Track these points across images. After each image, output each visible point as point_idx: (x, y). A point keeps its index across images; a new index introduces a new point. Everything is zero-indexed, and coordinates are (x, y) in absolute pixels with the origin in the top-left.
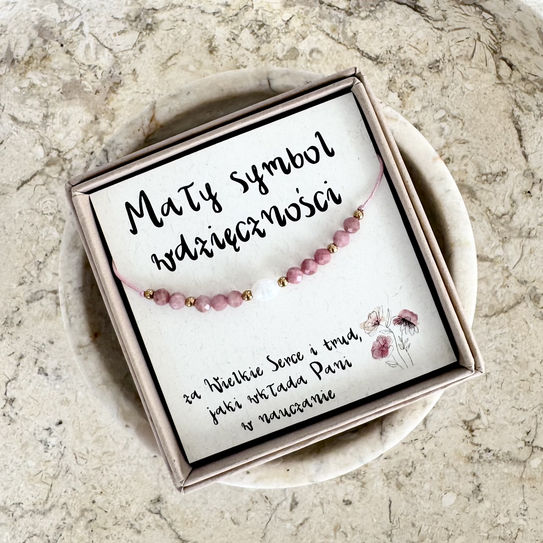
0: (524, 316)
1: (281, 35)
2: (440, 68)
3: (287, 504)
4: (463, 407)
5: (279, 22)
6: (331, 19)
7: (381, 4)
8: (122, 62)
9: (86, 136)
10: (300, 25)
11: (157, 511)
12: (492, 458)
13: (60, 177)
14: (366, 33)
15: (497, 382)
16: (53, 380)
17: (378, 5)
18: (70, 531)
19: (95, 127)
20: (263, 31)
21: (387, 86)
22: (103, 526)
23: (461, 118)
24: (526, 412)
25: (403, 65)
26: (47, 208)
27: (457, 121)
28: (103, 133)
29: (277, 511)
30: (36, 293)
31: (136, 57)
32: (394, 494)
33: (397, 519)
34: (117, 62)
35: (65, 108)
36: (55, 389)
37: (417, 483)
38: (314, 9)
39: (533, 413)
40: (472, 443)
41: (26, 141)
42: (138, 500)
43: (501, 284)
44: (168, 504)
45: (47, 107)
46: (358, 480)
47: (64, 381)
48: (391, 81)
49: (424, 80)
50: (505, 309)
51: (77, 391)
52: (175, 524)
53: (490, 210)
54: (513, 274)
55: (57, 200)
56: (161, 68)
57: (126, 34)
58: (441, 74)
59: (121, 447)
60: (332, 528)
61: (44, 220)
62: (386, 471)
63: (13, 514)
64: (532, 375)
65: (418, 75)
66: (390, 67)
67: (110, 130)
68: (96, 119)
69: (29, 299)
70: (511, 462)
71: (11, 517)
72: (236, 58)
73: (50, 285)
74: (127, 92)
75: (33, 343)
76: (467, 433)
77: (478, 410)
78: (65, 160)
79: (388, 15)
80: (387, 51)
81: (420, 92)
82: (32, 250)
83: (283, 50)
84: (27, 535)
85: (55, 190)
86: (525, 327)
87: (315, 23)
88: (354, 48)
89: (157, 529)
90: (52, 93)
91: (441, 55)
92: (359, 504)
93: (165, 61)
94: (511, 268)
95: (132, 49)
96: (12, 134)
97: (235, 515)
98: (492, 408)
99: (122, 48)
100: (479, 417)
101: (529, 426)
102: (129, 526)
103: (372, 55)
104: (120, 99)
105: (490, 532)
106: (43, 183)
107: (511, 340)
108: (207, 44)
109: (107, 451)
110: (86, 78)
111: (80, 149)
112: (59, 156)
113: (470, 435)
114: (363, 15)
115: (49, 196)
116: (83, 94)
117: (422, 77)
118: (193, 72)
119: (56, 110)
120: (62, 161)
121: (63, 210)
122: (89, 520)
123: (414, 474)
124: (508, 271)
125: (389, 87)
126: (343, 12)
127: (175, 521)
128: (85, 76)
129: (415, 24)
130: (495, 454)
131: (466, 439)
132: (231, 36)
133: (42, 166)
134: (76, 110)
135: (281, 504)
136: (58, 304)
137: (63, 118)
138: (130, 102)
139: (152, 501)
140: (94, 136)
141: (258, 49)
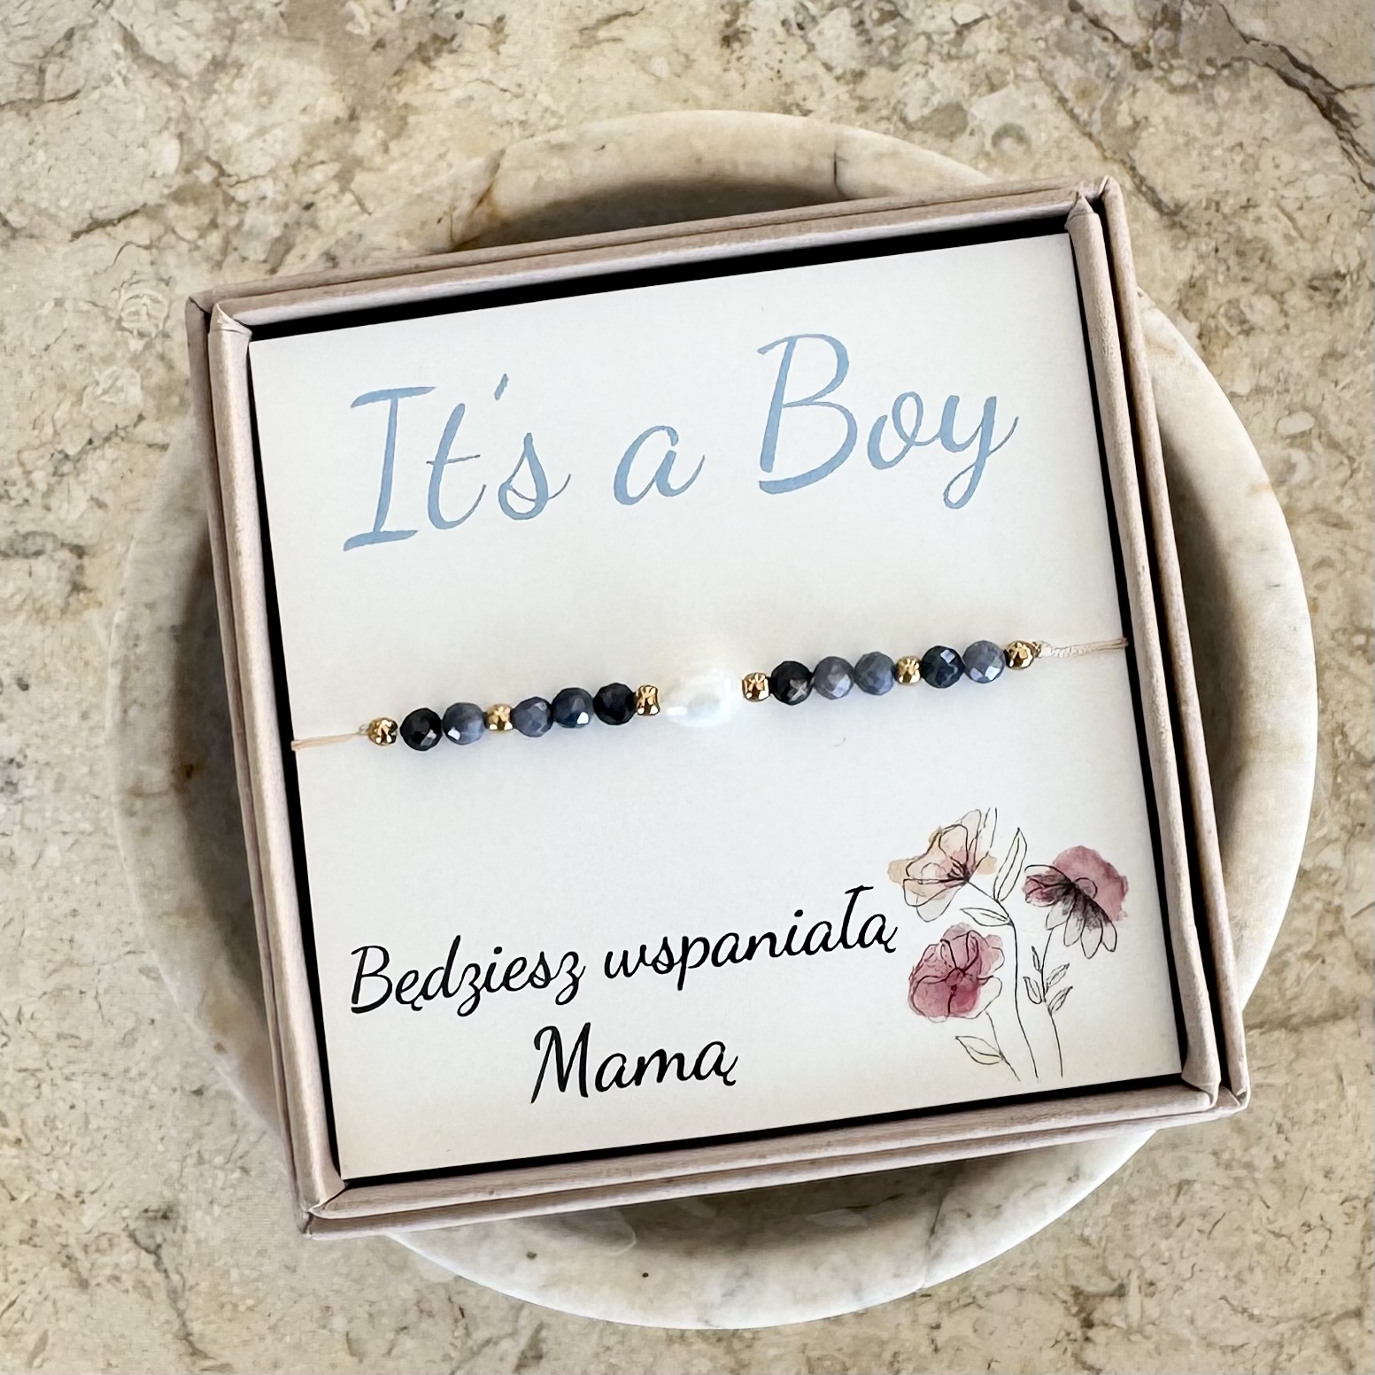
0: (1340, 1058)
1: (934, 58)
2: (1340, 297)
3: (512, 1349)
4: (1086, 1251)
5: (939, 21)
6: (1086, 61)
7: (1237, 65)
9: (308, 154)
10: (994, 49)
11: (153, 1247)
13: (200, 243)
14: (1171, 131)
15: (1204, 1216)
17: (1226, 66)
19: (341, 138)
20: (888, 30)
21: (1177, 297)
23: (1351, 452)
24: (1252, 1324)
25: (1240, 254)
26: (136, 313)
27: (1337, 457)
28: (358, 163)
29: (481, 1360)
30: (26, 536)
35: (277, 61)
38: (1049, 19)
39: (1271, 1335)
40: (1076, 1356)
41: (140, 113)
42: (109, 1196)
43: (1307, 948)
44: (188, 1236)
45: (231, 40)
46: (730, 1351)
47: (20, 801)
48: (1194, 288)
49: (1286, 315)
50: (1295, 1021)
51: (46, 841)
52: (187, 1295)
53: (1344, 735)
54: (1351, 933)
55: (171, 303)
56: (576, 39)
58: (1337, 315)
59: (114, 1035)
61: (117, 344)
62: (814, 1354)
64: (1307, 1227)
65: (1274, 297)
66: (1204, 248)
67: (378, 160)
68: (353, 117)
69: (3, 548)
72: (788, 79)
73: (73, 528)
74: (463, 73)
76: (1074, 1325)
77: (1124, 1274)
78: (230, 200)
79: (1247, 103)
80: (1209, 201)
81: (1262, 345)
82: (57, 415)
83: (927, 99)
85: (175, 273)
86: (1332, 1089)
87: (1039, 55)
88: (1123, 162)
89: (133, 1295)
90: (258, 6)
91: (1354, 262)
93: (591, 21)
94: (1347, 914)
96: (108, 80)
97: (361, 1330)
98: (1167, 1280)
100: (1120, 1292)
102: (63, 1259)
103: (1165, 198)
104: (437, 85)
106: (147, 242)
107: (1280, 1113)
108: (726, 17)
109: (73, 1032)
111: (281, 186)
112: (217, 183)
113: (1079, 1334)
114: (1178, 78)
115: (154, 283)
116: (339, 36)
117: (1282, 302)
118: (659, 80)
119: (252, 58)
120: (220, 198)
124: (1337, 920)
125: (1180, 302)
126: (1127, 52)
127: (191, 1288)
129: (1311, 151)
131: (1066, 1343)
132: (797, 14)
133: (162, 196)
134: (306, 76)
135: (496, 1343)
136: (77, 587)
137: (262, 84)
138: (458, 104)
139: (146, 1211)
140: (332, 160)
141: (859, 75)
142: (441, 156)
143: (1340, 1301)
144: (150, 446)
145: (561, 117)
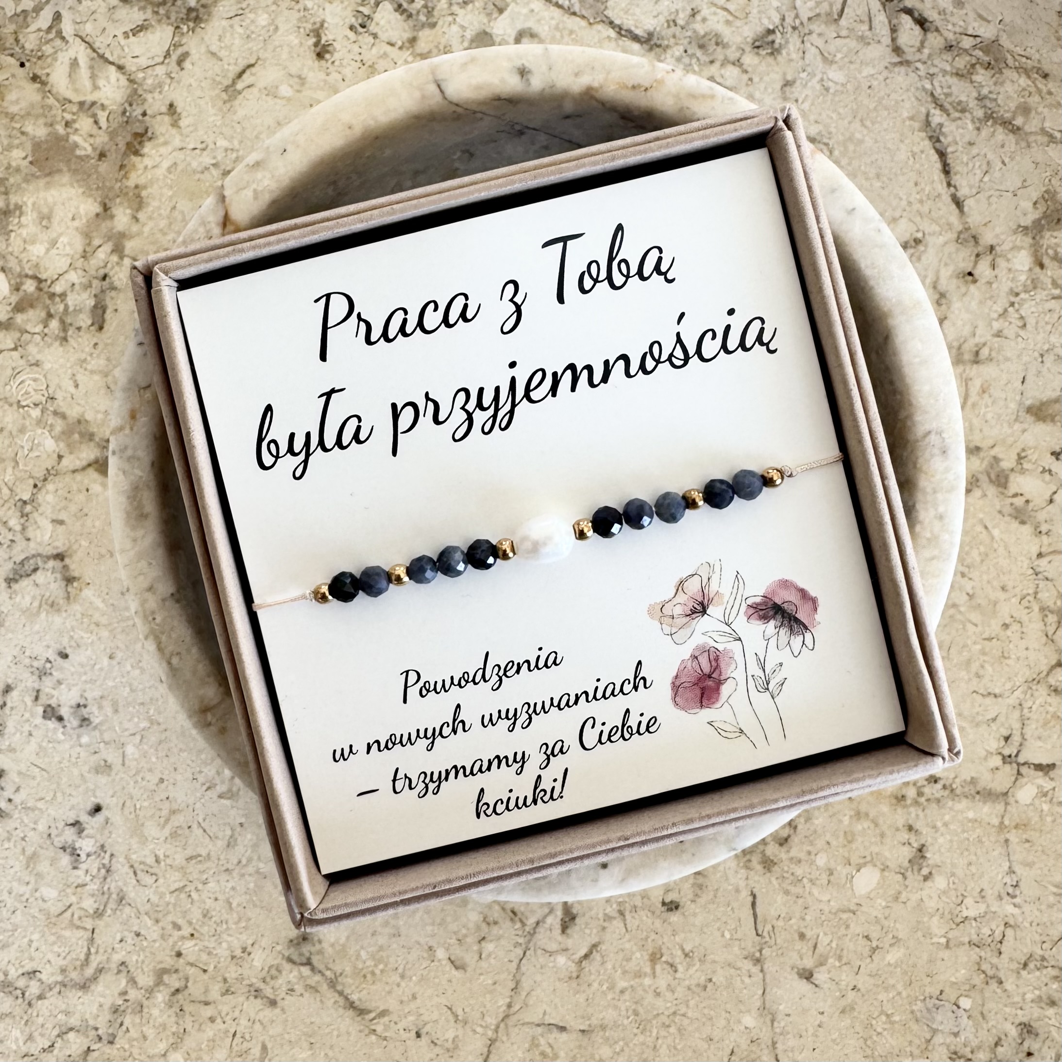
0: (981, 516)
2: (777, 45)
3: (554, 921)
8: (145, 90)
9: (89, 244)
11: (305, 961)
12: (942, 793)
16: (74, 729)
18: (138, 1015)
19: (105, 225)
22: (203, 999)
24: (1000, 699)
25: (702, 47)
26: (27, 393)
28: (122, 236)
29: (538, 936)
30: (22, 563)
31: (172, 78)
32: (760, 881)
33: (768, 927)
34: (136, 90)
35: (42, 194)
36: (80, 746)
37: (802, 855)
39: (1012, 700)
42: (264, 942)
44: (325, 945)
45: (6, 193)
47: (95, 728)
49: (747, 72)
51: (123, 745)
52: (340, 979)
55: (45, 376)
56: (224, 96)
57: (149, 31)
58: (779, 57)
59: (220, 844)
60: (647, 957)
61: (23, 418)
63: (23, 994)
64: (1006, 626)
65: (734, 64)
66: (677, 53)
67: (135, 228)
68: (106, 209)
69: (11, 576)
70: (978, 797)
71: (20, 1000)
72: (370, 63)
73: (49, 545)
74: (163, 150)
75: (27, 661)
78: (52, 296)
80: (668, 22)
82: (6, 480)
83: (463, 36)
84: (56, 1032)
85: (39, 357)
86: (984, 535)
88: (603, 22)
89: (307, 995)
90: (14, 164)
91: (776, 19)
92: (693, 906)
93: (230, 82)
95: (163, 63)
97: (457, 952)
99: (143, 62)
101: (1007, 725)
102: (253, 993)
103: (640, 32)
104: (150, 166)
105: (950, 935)
106: (13, 346)
108: (314, 40)
109: (195, 853)
110: (77, 130)
111: (80, 272)
112: (40, 289)
115: (28, 369)
116: (74, 160)
117: (741, 66)
118: (289, 99)
119: (25, 199)
120: (46, 296)
121: (59, 395)
122: (173, 990)
123: (795, 840)
127: (341, 974)
128: (77, 126)
130: (948, 784)
132: (357, 19)
133: (8, 312)
134: (65, 195)
135: (544, 922)
136: (69, 580)
137: (40, 213)
138: (169, 170)
139: (291, 941)
140: (104, 242)
141: (413, 40)
142: (174, 208)
143: (1046, 661)
144: (74, 471)
145: (238, 151)
